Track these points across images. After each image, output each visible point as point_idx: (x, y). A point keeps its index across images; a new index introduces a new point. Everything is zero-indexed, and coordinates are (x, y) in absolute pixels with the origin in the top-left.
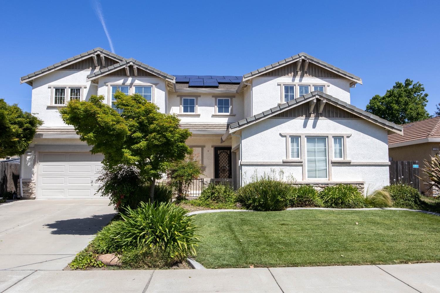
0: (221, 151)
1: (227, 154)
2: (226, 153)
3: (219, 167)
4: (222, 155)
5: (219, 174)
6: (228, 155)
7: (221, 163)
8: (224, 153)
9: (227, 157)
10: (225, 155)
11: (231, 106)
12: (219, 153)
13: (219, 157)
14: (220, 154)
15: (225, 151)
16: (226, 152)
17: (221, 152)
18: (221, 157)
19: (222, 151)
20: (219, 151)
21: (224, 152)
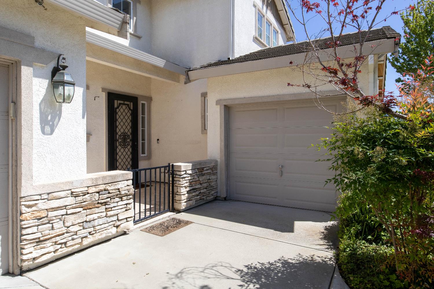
0: (119, 102)
1: (130, 109)
2: (127, 108)
3: (117, 134)
4: (122, 110)
5: (117, 147)
6: (130, 111)
7: (120, 127)
8: (124, 107)
9: (129, 114)
10: (126, 111)
11: (135, 18)
12: (116, 106)
13: (116, 113)
14: (118, 107)
15: (126, 103)
16: (128, 105)
17: (120, 104)
18: (119, 113)
19: (122, 102)
20: (116, 101)
21: (124, 104)
